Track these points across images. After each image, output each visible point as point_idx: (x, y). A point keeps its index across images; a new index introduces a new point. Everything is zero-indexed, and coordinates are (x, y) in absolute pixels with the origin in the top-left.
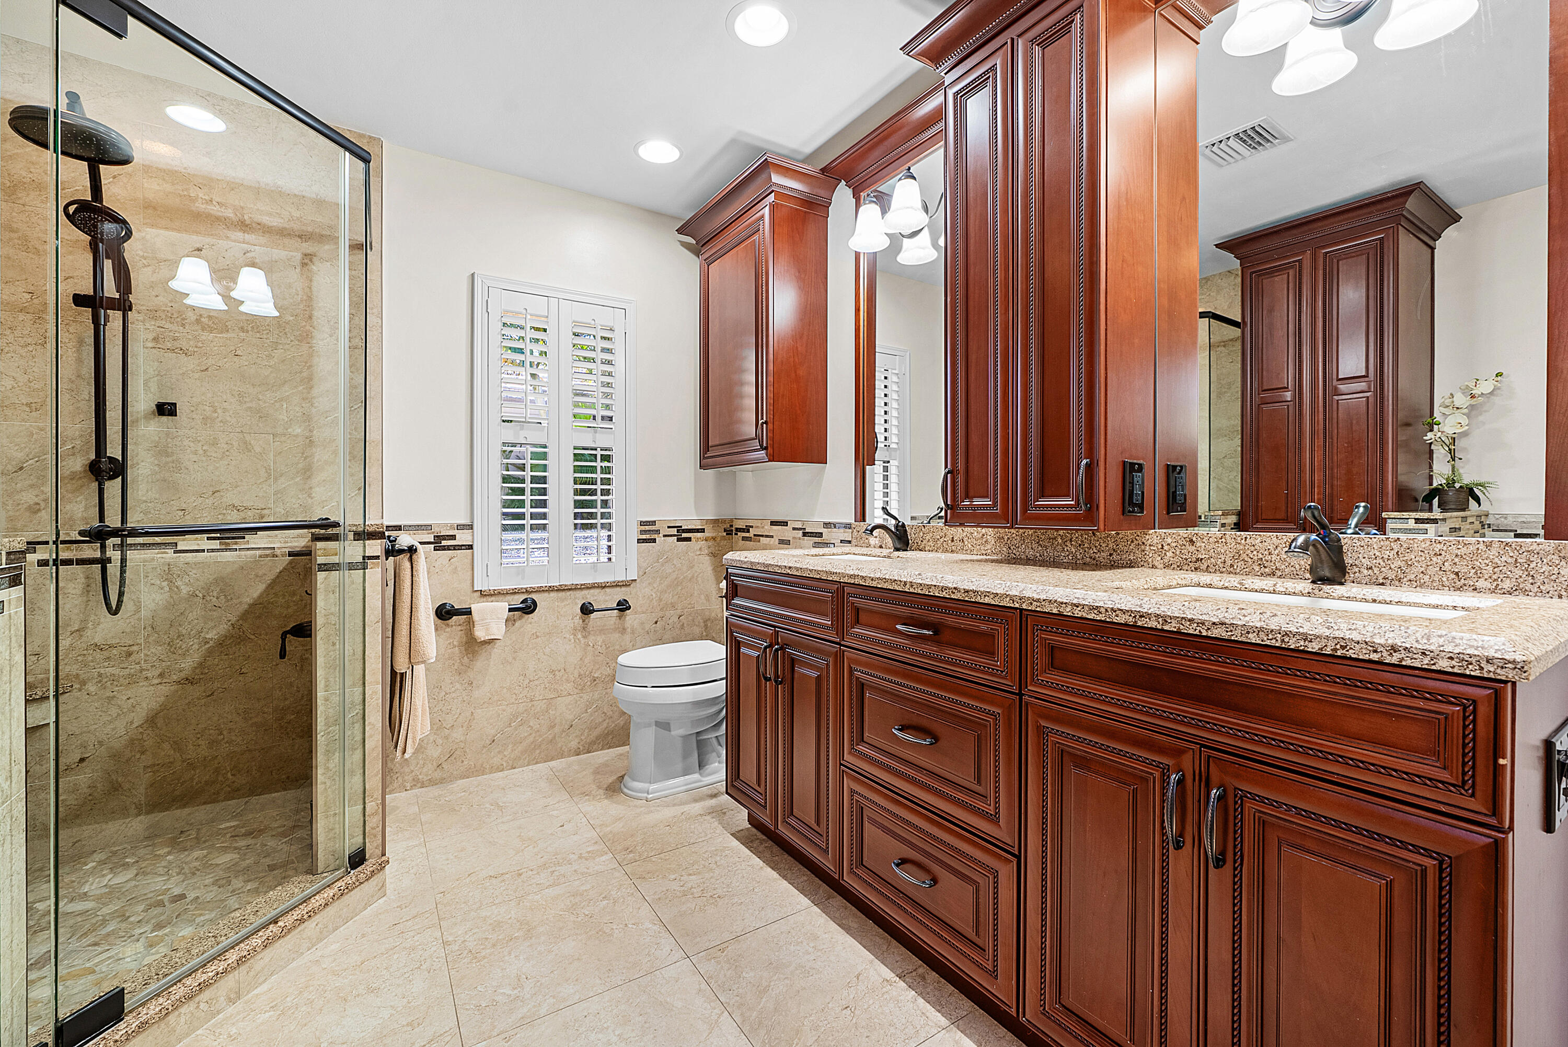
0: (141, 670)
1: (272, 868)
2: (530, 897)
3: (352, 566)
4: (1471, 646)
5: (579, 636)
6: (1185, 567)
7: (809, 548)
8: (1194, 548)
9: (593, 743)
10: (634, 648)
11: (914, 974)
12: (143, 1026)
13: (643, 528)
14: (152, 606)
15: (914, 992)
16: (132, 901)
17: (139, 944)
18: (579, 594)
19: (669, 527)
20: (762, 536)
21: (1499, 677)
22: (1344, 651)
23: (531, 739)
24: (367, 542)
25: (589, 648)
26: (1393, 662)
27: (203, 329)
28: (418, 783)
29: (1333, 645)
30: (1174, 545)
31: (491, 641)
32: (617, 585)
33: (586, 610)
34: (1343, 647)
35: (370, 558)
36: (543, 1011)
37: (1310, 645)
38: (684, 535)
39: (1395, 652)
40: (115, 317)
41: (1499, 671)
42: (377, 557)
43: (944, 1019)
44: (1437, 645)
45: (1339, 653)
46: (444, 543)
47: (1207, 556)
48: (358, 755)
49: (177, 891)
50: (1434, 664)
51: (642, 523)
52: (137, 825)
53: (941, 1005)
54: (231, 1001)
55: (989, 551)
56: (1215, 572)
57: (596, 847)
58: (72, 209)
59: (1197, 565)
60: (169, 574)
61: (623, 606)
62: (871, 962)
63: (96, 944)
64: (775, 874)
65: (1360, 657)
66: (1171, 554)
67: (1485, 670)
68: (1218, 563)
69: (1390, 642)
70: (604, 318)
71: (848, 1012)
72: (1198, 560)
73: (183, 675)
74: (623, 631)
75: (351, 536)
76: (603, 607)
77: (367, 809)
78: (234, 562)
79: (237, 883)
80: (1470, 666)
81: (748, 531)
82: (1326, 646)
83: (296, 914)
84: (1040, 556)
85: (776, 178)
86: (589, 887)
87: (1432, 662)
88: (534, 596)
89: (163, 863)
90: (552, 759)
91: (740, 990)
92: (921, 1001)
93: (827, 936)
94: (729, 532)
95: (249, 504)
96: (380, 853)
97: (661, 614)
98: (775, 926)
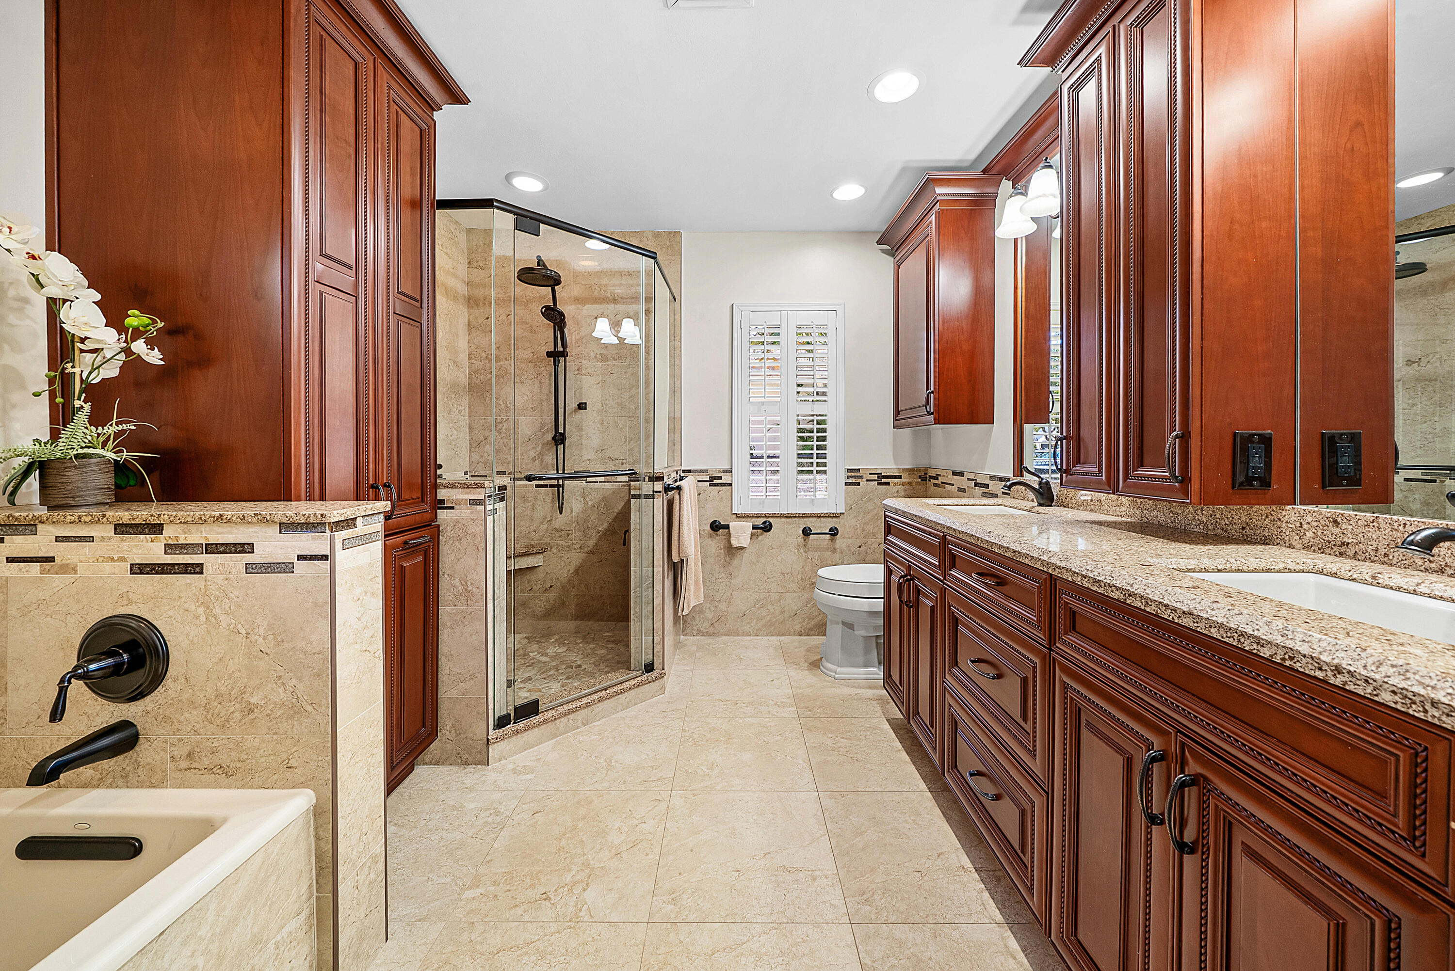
0: (573, 544)
1: (618, 662)
2: (737, 719)
3: (647, 497)
4: (1421, 683)
5: (802, 551)
6: (1328, 551)
7: (978, 498)
8: (1338, 530)
9: (811, 629)
10: (842, 564)
11: (991, 873)
12: (545, 721)
13: (850, 474)
14: (577, 511)
15: (983, 886)
16: (562, 662)
17: (559, 684)
18: (801, 520)
19: (870, 474)
20: (947, 484)
21: (1444, 725)
22: (1292, 663)
23: (768, 618)
24: (655, 483)
25: (809, 560)
26: (1337, 684)
27: (597, 361)
28: (700, 633)
29: (1282, 654)
30: (1315, 524)
31: (742, 548)
32: (828, 516)
33: (806, 532)
34: (1291, 658)
35: (657, 492)
36: (718, 788)
37: (1262, 649)
38: (884, 480)
39: (1339, 673)
40: (562, 359)
41: (1444, 718)
42: (660, 492)
43: (1001, 916)
44: (1384, 674)
45: (1287, 663)
46: (715, 481)
47: (1355, 541)
48: (650, 608)
49: (579, 663)
50: (1376, 695)
51: (849, 471)
52: (571, 625)
53: (1003, 905)
54: (585, 724)
55: (1124, 513)
56: (1364, 561)
57: (788, 701)
58: (543, 310)
59: (1343, 549)
60: (584, 495)
61: (834, 532)
62: (957, 849)
63: (545, 679)
64: (907, 758)
65: (1307, 672)
66: (1311, 534)
67: (1430, 714)
68: (1369, 550)
69: (1336, 661)
70: (819, 319)
71: (919, 875)
72: (1343, 544)
73: (589, 549)
74: (834, 550)
75: (647, 478)
76: (819, 531)
77: (655, 640)
78: (611, 489)
79: (602, 666)
80: (1414, 706)
81: (937, 479)
82: (1276, 654)
83: (615, 689)
84: (1172, 523)
85: (939, 190)
86: (773, 724)
87: (1375, 693)
88: (771, 520)
89: (578, 647)
90: (782, 635)
91: (844, 826)
92: (986, 894)
93: (928, 816)
94: (924, 479)
95: (616, 457)
96: (661, 668)
97: (864, 540)
98: (889, 794)
